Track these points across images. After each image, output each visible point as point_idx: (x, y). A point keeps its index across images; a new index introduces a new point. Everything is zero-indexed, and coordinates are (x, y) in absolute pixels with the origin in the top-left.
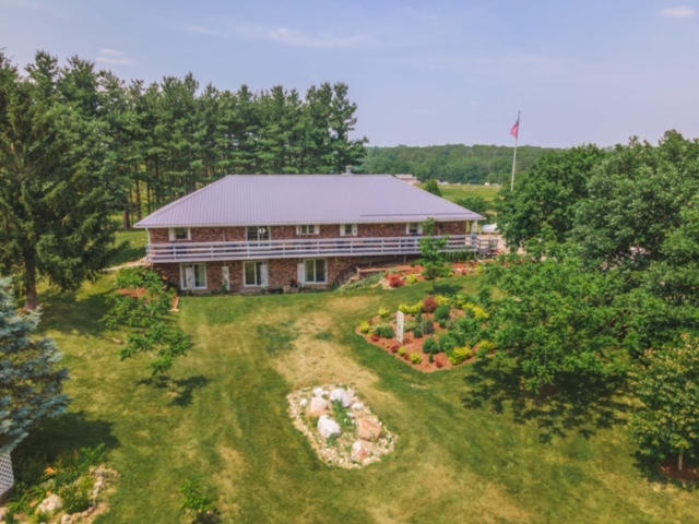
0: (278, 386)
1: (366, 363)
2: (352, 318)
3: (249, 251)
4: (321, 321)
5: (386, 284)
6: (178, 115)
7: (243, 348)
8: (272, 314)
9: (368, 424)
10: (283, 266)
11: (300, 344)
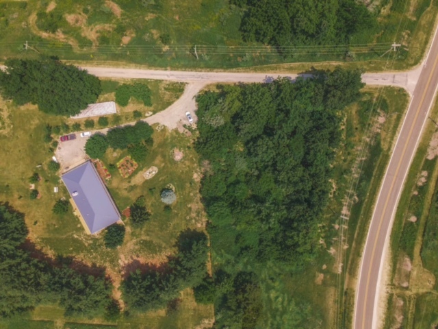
2: (122, 180)
7: (137, 191)
11: (133, 184)
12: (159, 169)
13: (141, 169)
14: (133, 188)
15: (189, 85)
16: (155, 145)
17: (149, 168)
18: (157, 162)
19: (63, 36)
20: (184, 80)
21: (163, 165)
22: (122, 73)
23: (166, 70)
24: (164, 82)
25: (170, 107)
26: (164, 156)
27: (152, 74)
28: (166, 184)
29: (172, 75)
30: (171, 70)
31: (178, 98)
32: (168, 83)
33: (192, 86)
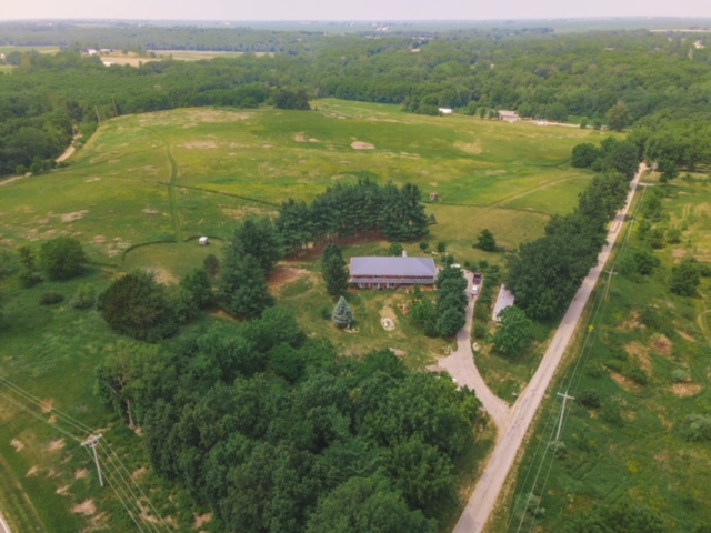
0: (379, 317)
1: (396, 314)
2: (397, 301)
3: (375, 280)
4: (390, 301)
5: (407, 291)
6: (351, 204)
7: (373, 307)
8: (379, 298)
9: (392, 324)
10: (383, 285)
11: (385, 307)
12: (388, 332)
13: (398, 318)
14: (380, 306)
15: (506, 406)
16: (424, 338)
17: (396, 325)
18: (399, 333)
19: (631, 326)
20: (518, 403)
21: (390, 336)
22: (556, 350)
23: (546, 392)
24: (524, 383)
25: (476, 371)
26: (402, 341)
27: (543, 376)
28: (361, 328)
29: (533, 395)
30: (543, 398)
31: (489, 385)
32: (522, 387)
33: (504, 410)
